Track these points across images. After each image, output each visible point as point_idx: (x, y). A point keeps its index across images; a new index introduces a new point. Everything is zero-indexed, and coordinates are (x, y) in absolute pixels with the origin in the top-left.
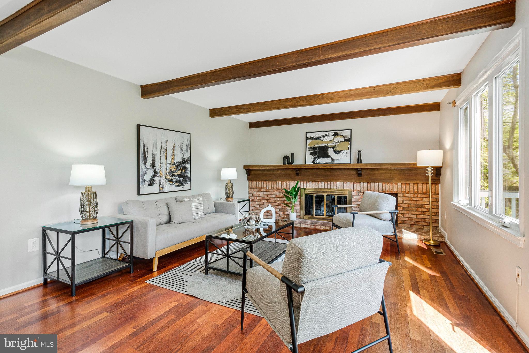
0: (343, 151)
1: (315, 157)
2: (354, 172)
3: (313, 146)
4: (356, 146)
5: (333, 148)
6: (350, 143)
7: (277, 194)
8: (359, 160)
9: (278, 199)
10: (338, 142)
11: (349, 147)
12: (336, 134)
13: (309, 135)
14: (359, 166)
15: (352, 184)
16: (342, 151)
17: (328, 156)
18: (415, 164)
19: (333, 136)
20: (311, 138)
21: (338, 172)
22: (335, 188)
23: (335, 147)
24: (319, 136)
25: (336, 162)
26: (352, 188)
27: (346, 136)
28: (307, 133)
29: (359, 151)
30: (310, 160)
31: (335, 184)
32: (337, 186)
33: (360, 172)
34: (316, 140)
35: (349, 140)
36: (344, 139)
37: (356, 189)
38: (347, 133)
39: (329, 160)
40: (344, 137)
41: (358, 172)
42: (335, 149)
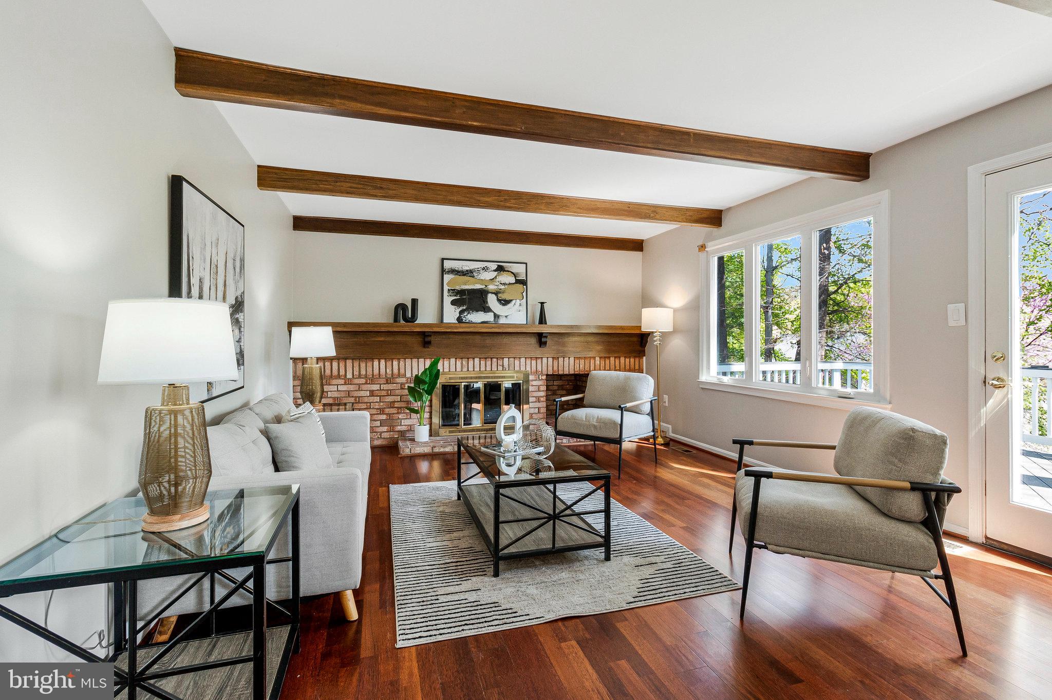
0: (514, 301)
1: (461, 309)
2: (533, 341)
3: (458, 288)
4: (535, 293)
5: (496, 293)
6: (525, 287)
7: (375, 387)
8: (542, 320)
9: (378, 399)
10: (504, 284)
11: (524, 294)
12: (500, 269)
13: (448, 265)
14: (543, 329)
15: (528, 361)
16: (512, 300)
17: (487, 309)
19: (495, 271)
20: (453, 271)
21: (506, 340)
22: (500, 368)
23: (500, 293)
24: (468, 269)
25: (502, 321)
26: (528, 369)
27: (518, 274)
28: (443, 260)
29: (542, 303)
30: (451, 315)
31: (500, 362)
32: (503, 366)
33: (543, 340)
34: (464, 275)
35: (524, 283)
36: (516, 280)
37: (535, 369)
38: (519, 269)
39: (489, 317)
40: (515, 275)
41: (541, 339)
42: (499, 295)
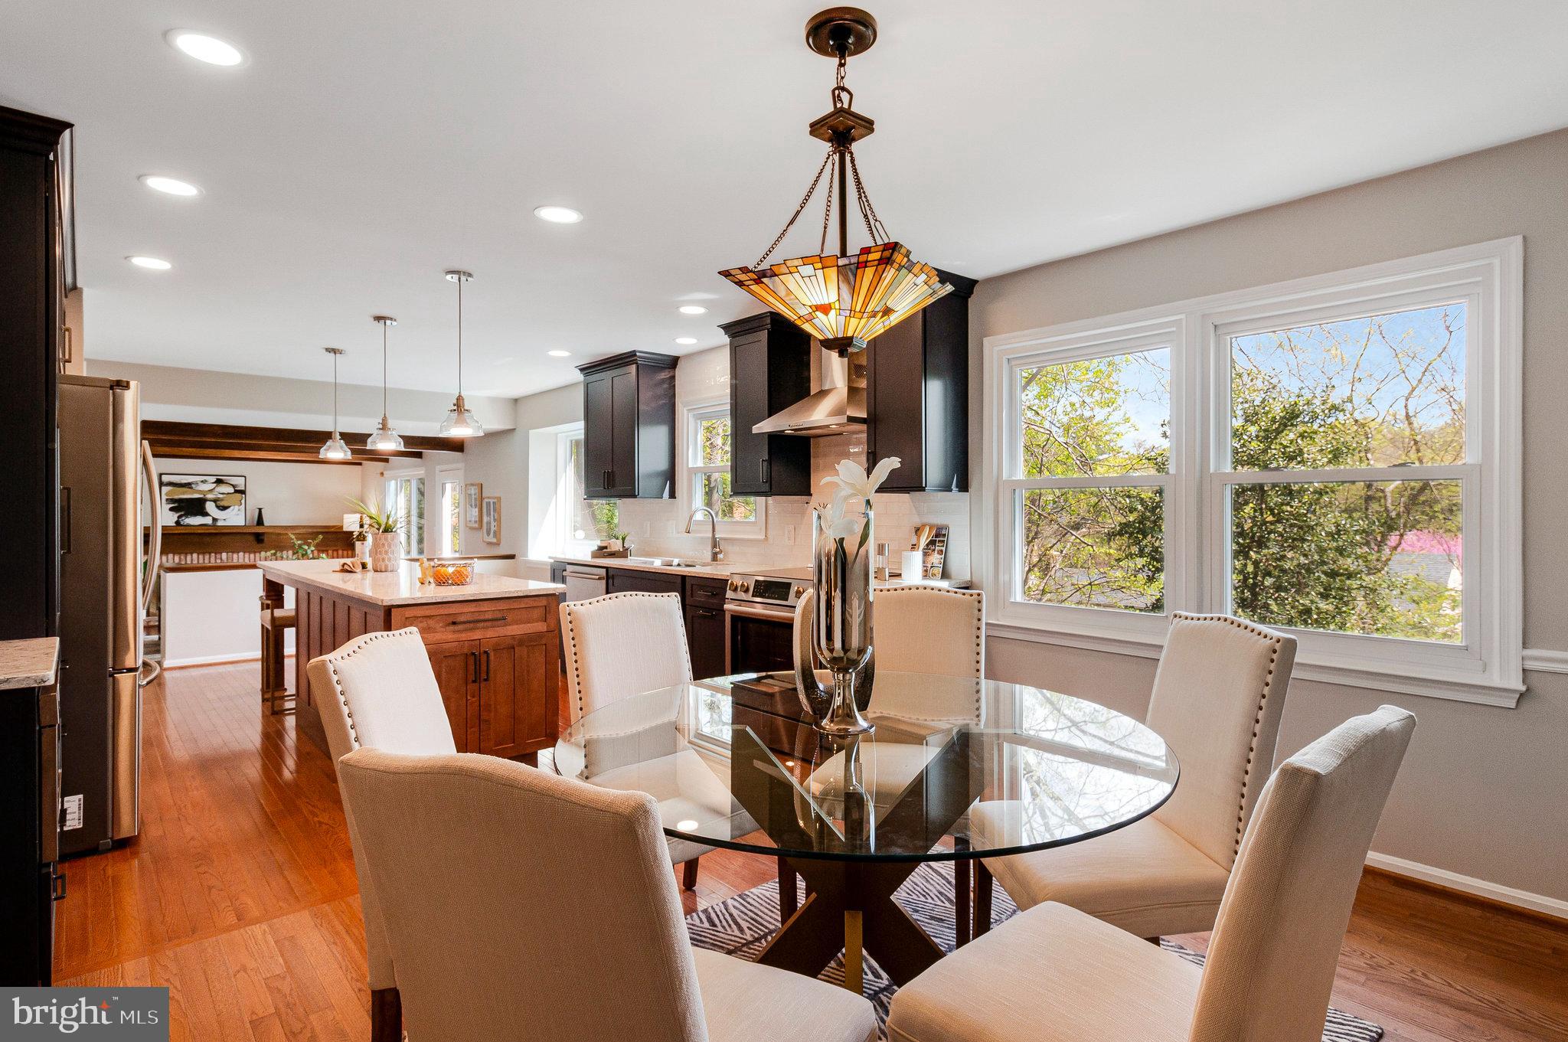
0: (232, 508)
1: (180, 514)
2: (251, 538)
3: (176, 497)
4: (255, 499)
5: (215, 501)
6: (244, 496)
8: (260, 521)
10: (222, 494)
11: (243, 501)
12: (219, 482)
13: (165, 479)
14: (260, 530)
15: (247, 555)
16: (230, 507)
17: (206, 514)
18: (342, 527)
19: (213, 483)
20: (172, 484)
21: (224, 538)
22: (219, 561)
23: (218, 501)
24: (186, 481)
25: (219, 523)
27: (236, 485)
28: (161, 475)
29: (260, 509)
30: (169, 519)
31: (218, 556)
32: (221, 559)
34: (182, 486)
35: (242, 492)
36: (235, 490)
38: (238, 481)
39: (208, 520)
40: (234, 486)
41: (259, 538)
42: (218, 503)
